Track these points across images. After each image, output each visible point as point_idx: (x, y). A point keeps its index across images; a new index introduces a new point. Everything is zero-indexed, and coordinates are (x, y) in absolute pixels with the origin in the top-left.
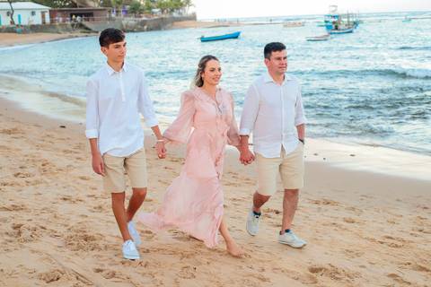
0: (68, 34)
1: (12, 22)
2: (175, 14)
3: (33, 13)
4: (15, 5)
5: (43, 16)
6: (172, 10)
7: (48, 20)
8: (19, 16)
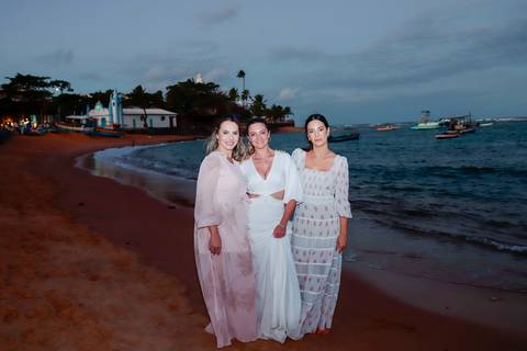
0: (193, 137)
1: (145, 125)
2: (278, 121)
3: (163, 118)
4: (149, 111)
5: (171, 122)
6: (275, 118)
7: (175, 124)
8: (151, 121)
